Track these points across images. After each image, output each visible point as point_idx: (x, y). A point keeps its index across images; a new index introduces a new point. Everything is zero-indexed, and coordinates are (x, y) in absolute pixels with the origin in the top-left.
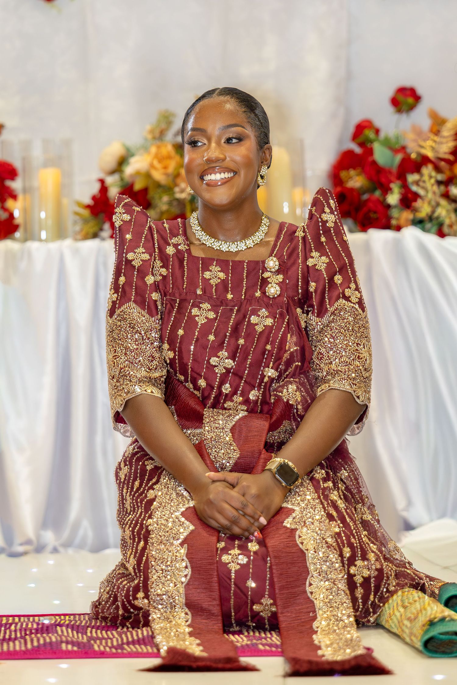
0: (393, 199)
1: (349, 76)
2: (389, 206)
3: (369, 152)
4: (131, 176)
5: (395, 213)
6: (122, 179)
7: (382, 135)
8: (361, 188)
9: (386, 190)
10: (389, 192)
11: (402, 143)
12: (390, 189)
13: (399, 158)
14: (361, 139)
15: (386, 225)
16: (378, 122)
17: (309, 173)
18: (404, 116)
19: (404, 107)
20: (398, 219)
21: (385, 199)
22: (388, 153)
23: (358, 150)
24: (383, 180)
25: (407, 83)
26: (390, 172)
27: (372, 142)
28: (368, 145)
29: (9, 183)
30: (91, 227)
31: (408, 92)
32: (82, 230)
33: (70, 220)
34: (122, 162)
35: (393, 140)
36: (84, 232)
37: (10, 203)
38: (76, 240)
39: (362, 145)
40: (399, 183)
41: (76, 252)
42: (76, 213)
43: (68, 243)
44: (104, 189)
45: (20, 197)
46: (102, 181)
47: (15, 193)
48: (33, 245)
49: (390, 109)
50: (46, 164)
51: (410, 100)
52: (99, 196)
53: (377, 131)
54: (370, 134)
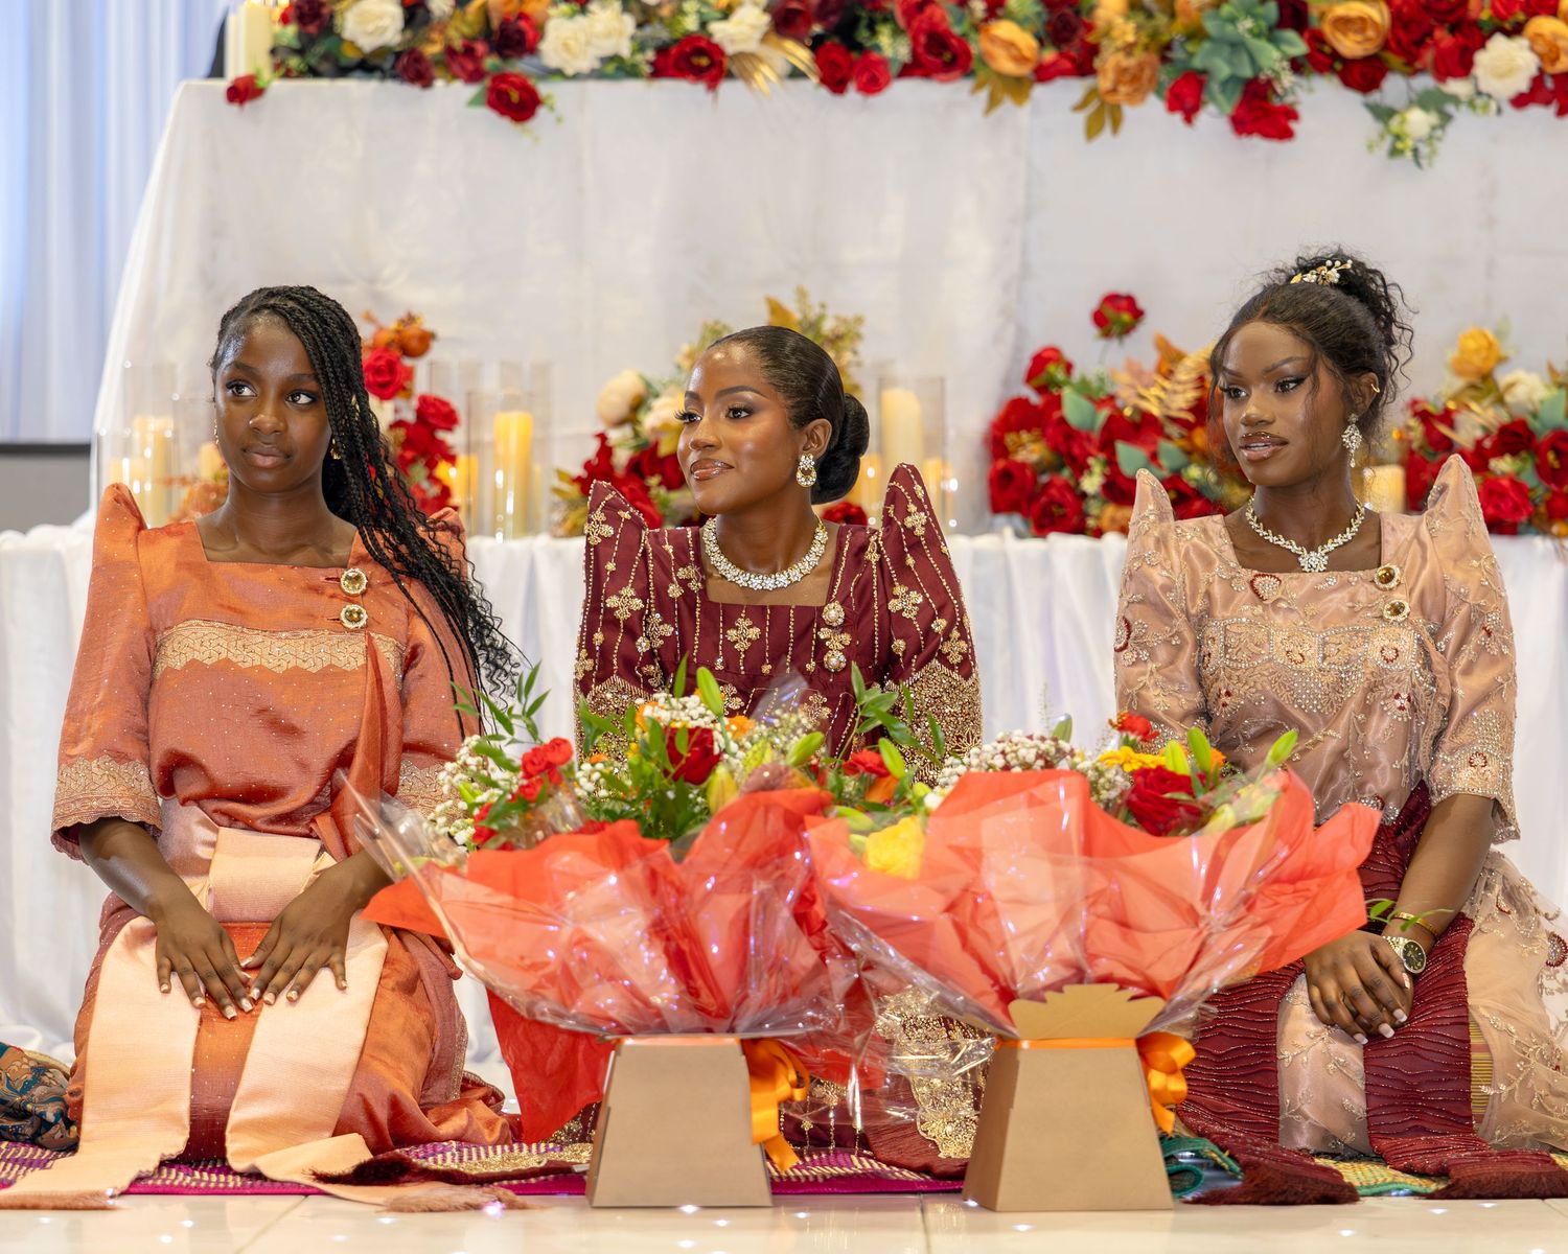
0: (1092, 483)
1: (1025, 271)
2: (1084, 496)
3: (1056, 403)
4: (654, 430)
5: (1093, 507)
6: (637, 435)
7: (1076, 375)
8: (1038, 463)
9: (1081, 468)
10: (1086, 472)
11: (1110, 390)
12: (1088, 467)
13: (1104, 414)
14: (1040, 380)
15: (1079, 529)
16: (1069, 353)
17: (951, 434)
18: (1114, 343)
19: (1116, 329)
20: (1098, 518)
21: (1078, 484)
22: (1086, 405)
23: (1035, 399)
24: (1076, 451)
25: (1122, 289)
26: (1089, 439)
27: (1059, 386)
28: (1054, 391)
29: (441, 435)
31: (1124, 303)
32: (565, 520)
33: (544, 501)
34: (638, 405)
35: (1095, 384)
36: (569, 524)
37: (445, 471)
38: (555, 536)
39: (1042, 390)
40: (1102, 456)
42: (557, 491)
43: (542, 542)
44: (605, 451)
45: (462, 459)
46: (602, 437)
47: (453, 452)
49: (1092, 330)
50: (510, 404)
51: (1126, 317)
52: (597, 462)
53: (1069, 367)
54: (1055, 371)
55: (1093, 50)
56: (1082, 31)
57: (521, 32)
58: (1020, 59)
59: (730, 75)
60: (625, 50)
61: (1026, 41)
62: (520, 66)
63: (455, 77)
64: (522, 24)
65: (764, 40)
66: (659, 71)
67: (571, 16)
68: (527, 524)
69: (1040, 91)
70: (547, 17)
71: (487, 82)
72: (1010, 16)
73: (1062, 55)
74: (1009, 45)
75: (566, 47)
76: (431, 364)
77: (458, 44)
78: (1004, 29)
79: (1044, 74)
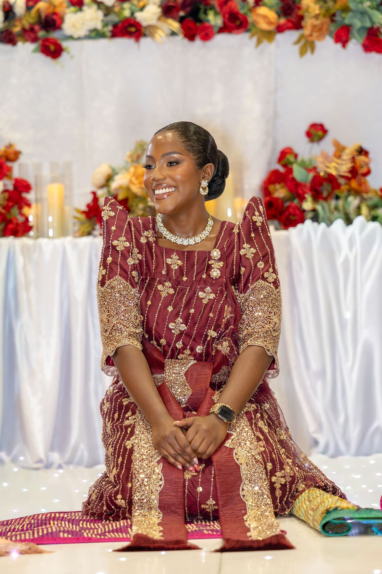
0: (307, 205)
1: (276, 115)
2: (304, 211)
3: (290, 171)
4: (116, 189)
5: (308, 216)
6: (109, 192)
7: (300, 159)
8: (284, 197)
9: (302, 199)
10: (304, 200)
11: (314, 164)
12: (305, 198)
13: (311, 175)
14: (284, 161)
16: (296, 150)
17: (246, 187)
18: (315, 145)
19: (316, 138)
21: (301, 206)
22: (304, 172)
23: (282, 170)
24: (300, 191)
25: (318, 120)
26: (305, 186)
27: (292, 163)
28: (289, 166)
29: (25, 195)
30: (86, 227)
31: (319, 127)
32: (79, 230)
33: (70, 222)
34: (109, 179)
35: (308, 163)
36: (81, 232)
37: (26, 210)
38: (75, 237)
39: (285, 166)
40: (311, 193)
41: (75, 246)
42: (75, 217)
43: (69, 239)
44: (96, 199)
45: (34, 205)
46: (94, 193)
47: (29, 203)
48: (43, 241)
49: (305, 139)
50: (54, 180)
51: (320, 133)
52: (92, 205)
53: (296, 156)
54: (291, 158)
55: (301, 18)
56: (296, 10)
57: (54, 21)
58: (270, 23)
59: (145, 35)
60: (99, 26)
61: (272, 15)
62: (55, 35)
63: (26, 40)
64: (55, 17)
65: (159, 19)
66: (114, 34)
67: (76, 12)
68: (63, 232)
69: (279, 37)
70: (65, 13)
71: (40, 42)
72: (265, 5)
73: (289, 21)
74: (265, 17)
75: (74, 26)
76: (20, 165)
77: (27, 26)
78: (262, 10)
79: (280, 29)
